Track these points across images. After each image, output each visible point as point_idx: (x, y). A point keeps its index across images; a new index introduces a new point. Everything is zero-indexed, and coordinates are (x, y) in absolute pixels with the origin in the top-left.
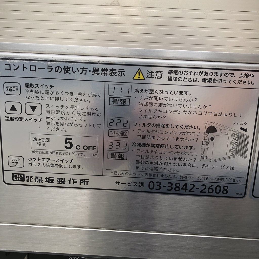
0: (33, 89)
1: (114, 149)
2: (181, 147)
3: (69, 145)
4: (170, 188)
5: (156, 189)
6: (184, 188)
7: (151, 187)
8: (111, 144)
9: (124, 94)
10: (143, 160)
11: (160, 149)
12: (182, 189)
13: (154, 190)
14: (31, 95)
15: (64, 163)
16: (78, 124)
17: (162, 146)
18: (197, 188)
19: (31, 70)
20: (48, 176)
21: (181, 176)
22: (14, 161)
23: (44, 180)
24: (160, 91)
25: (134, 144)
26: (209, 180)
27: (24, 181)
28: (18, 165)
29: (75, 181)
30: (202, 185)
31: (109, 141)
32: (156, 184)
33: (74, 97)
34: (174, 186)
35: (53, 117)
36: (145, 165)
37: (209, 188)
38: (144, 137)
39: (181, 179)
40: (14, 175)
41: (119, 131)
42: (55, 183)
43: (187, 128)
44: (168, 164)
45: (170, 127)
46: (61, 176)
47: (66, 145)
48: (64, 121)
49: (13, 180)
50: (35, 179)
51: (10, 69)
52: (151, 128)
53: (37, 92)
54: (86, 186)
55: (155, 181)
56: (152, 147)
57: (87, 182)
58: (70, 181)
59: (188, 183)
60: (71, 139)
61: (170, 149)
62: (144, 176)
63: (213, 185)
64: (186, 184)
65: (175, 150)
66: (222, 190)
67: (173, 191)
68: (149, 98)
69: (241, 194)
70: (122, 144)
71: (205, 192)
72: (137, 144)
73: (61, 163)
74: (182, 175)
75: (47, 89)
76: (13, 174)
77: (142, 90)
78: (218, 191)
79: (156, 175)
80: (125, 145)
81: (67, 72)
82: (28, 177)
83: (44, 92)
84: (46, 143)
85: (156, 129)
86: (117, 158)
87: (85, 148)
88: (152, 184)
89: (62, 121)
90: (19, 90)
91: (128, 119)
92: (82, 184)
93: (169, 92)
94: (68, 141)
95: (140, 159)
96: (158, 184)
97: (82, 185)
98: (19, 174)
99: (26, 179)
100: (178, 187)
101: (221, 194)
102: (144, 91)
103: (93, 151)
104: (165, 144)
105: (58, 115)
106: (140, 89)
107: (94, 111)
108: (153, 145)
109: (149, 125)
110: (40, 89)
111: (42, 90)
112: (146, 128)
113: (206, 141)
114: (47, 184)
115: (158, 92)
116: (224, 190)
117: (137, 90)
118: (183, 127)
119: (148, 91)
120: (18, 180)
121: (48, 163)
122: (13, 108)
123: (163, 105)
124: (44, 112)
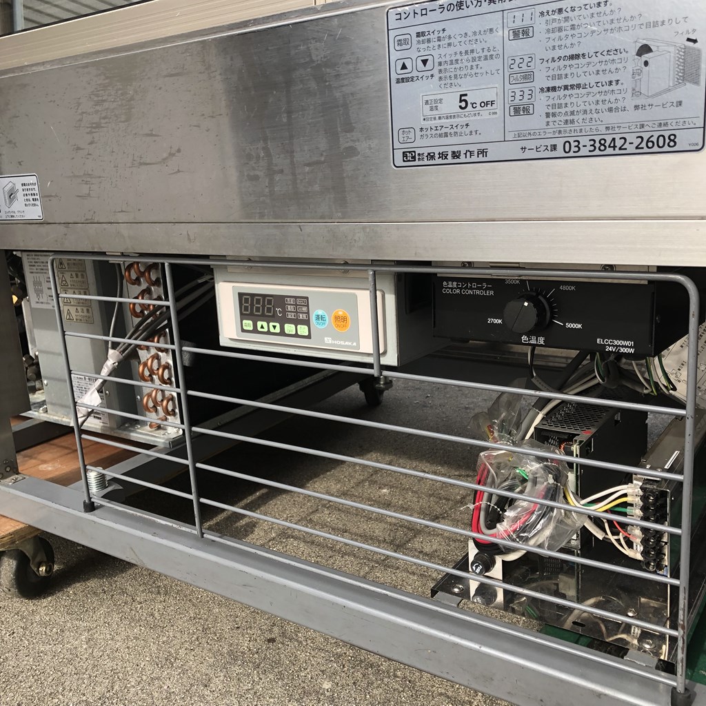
0: (425, 38)
1: (517, 101)
2: (604, 83)
3: (463, 104)
4: (592, 148)
5: (574, 152)
6: (612, 145)
7: (567, 150)
8: (513, 94)
9: (527, 22)
10: (554, 111)
11: (576, 91)
12: (609, 147)
13: (571, 154)
14: (422, 46)
15: (459, 130)
16: (473, 73)
17: (578, 86)
18: (630, 143)
19: (422, 15)
20: (441, 150)
21: (606, 128)
22: (405, 135)
23: (437, 156)
24: (572, 8)
25: (542, 90)
26: (646, 128)
27: (415, 160)
28: (409, 141)
29: (471, 153)
30: (637, 137)
31: (510, 91)
32: (573, 144)
33: (468, 38)
34: (597, 145)
35: (445, 70)
36: (557, 119)
37: (648, 141)
38: (554, 77)
39: (608, 132)
40: (404, 154)
41: (522, 74)
42: (450, 160)
43: (610, 53)
44: (588, 112)
45: (587, 57)
46: (456, 149)
47: (460, 104)
48: (458, 72)
49: (404, 161)
50: (427, 156)
51: (400, 19)
52: (562, 63)
53: (429, 41)
54: (485, 159)
55: (571, 140)
56: (565, 89)
57: (486, 152)
58: (466, 154)
59: (617, 137)
60: (466, 95)
61: (589, 90)
62: (557, 135)
63: (653, 136)
64: (614, 139)
65: (595, 90)
66: (667, 141)
67: (597, 152)
68: (557, 21)
69: (697, 144)
70: (527, 92)
71: (642, 148)
72: (546, 89)
73: (455, 130)
74: (608, 126)
75: (439, 35)
76: (404, 152)
77: (548, 12)
78: (661, 144)
79: (573, 131)
80: (530, 92)
81: (460, 8)
82: (419, 155)
83: (436, 40)
84: (439, 105)
85: (568, 63)
86: (522, 113)
87: (483, 104)
88: (567, 144)
89: (456, 73)
90: (410, 43)
91: (533, 56)
92: (481, 156)
93: (583, 7)
94: (463, 98)
95: (551, 111)
96: (576, 144)
97: (481, 158)
98: (410, 152)
99: (417, 157)
100: (604, 145)
101: (666, 148)
102: (550, 13)
103: (491, 108)
104: (582, 83)
105: (452, 66)
106: (545, 11)
107: (492, 53)
108: (566, 87)
109: (559, 58)
110: (432, 36)
111: (434, 36)
112: (556, 64)
113: (638, 68)
114: (441, 161)
115: (569, 10)
116: (671, 140)
117: (542, 14)
118: (605, 53)
119: (555, 11)
120: (409, 161)
121: (441, 132)
122: (404, 67)
123: (576, 27)
124: (436, 64)
